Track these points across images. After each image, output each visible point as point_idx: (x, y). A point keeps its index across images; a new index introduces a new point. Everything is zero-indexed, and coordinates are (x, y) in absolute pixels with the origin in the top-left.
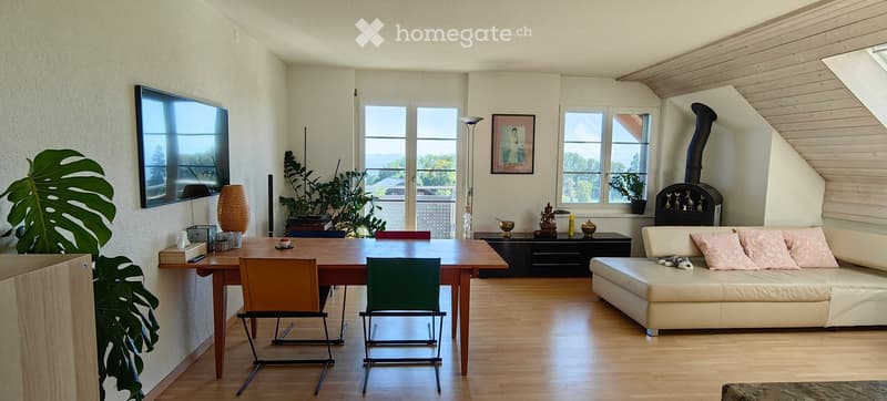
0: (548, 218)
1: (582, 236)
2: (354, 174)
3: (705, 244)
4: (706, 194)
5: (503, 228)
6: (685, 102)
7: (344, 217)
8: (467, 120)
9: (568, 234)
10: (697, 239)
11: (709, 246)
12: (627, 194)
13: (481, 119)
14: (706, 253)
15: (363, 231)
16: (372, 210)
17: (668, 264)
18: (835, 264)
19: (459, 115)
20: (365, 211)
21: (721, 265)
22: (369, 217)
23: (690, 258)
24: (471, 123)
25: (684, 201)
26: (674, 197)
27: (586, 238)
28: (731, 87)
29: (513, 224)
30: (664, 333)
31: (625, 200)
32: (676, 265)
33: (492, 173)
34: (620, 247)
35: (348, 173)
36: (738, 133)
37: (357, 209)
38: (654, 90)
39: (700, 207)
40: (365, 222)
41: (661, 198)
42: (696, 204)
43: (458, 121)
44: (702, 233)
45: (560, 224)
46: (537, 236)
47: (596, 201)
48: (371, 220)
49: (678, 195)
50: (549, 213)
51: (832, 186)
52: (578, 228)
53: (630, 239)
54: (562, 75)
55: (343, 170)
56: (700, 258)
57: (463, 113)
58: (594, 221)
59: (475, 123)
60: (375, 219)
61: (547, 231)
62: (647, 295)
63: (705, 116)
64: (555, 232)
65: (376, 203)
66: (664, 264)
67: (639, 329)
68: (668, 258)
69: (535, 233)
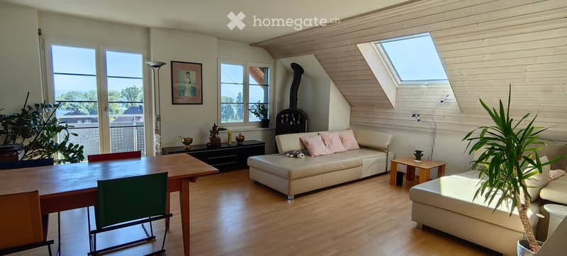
0: (214, 134)
1: (235, 145)
2: (45, 106)
3: (307, 143)
4: (301, 114)
5: (184, 143)
6: (287, 62)
7: (35, 145)
8: (152, 64)
9: (228, 143)
10: (303, 140)
11: (310, 144)
12: (259, 116)
13: (164, 64)
14: (309, 147)
15: (59, 156)
16: (67, 138)
17: (292, 156)
18: (358, 147)
19: (144, 60)
20: (59, 138)
21: (316, 154)
22: (64, 143)
23: (302, 150)
24: (155, 66)
25: (290, 119)
26: (285, 117)
27: (238, 145)
28: (313, 55)
29: (192, 140)
30: (297, 196)
31: (258, 119)
32: (296, 156)
33: (173, 104)
34: (258, 149)
35: (37, 105)
36: (314, 80)
37: (50, 137)
38: (271, 54)
39: (299, 122)
40: (61, 147)
41: (279, 118)
42: (297, 120)
43: (144, 64)
44: (305, 136)
45: (223, 137)
46: (209, 146)
47: (242, 121)
48: (67, 145)
49: (287, 115)
50: (215, 130)
51: (354, 109)
52: (233, 139)
53: (264, 143)
54: (219, 38)
55: (31, 102)
56: (306, 150)
57: (147, 58)
58: (243, 134)
59: (159, 66)
60: (71, 145)
61: (215, 143)
62: (289, 177)
63: (298, 70)
64: (220, 143)
65: (71, 131)
66: (289, 156)
67: (284, 197)
68: (291, 152)
69: (207, 145)
